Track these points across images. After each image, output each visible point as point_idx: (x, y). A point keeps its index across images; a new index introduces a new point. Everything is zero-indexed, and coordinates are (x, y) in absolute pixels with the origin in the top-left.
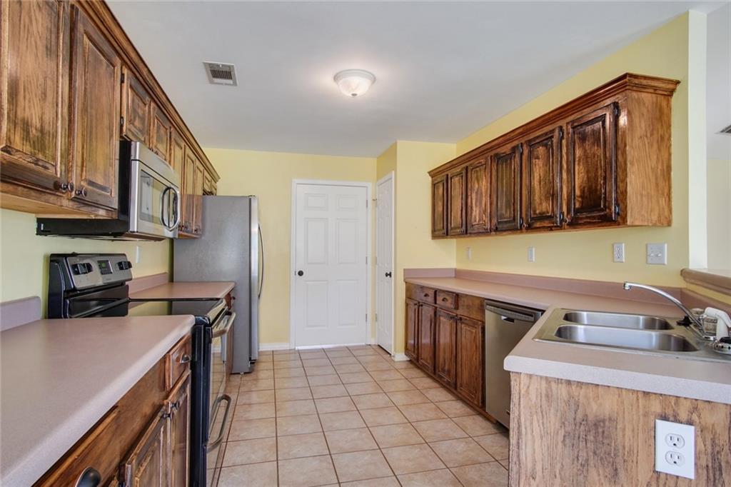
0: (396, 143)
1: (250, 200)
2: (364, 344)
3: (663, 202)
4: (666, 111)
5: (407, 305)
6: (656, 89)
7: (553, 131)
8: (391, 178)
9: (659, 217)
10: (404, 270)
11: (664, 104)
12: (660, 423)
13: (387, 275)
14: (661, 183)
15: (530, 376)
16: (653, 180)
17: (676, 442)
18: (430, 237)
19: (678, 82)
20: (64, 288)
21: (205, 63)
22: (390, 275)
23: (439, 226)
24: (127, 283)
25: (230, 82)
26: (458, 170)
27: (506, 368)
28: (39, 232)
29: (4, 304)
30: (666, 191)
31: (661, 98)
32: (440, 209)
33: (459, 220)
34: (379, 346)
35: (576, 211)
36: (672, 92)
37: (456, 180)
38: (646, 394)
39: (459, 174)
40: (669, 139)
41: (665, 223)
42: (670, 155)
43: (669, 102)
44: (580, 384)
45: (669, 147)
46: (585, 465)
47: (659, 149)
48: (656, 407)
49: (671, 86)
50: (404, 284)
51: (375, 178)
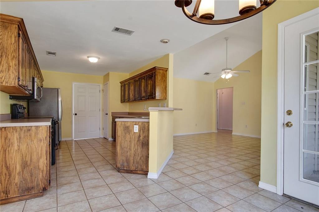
0: (109, 73)
1: (58, 89)
2: (99, 137)
3: (165, 94)
4: (165, 74)
5: (112, 123)
6: (163, 70)
7: (145, 76)
8: (107, 84)
9: (164, 97)
10: (112, 112)
11: (165, 73)
12: (135, 126)
13: (106, 114)
14: (164, 90)
15: (119, 121)
16: (162, 90)
17: (136, 128)
18: (120, 102)
19: (168, 69)
20: (17, 112)
21: (47, 51)
22: (107, 114)
23: (122, 99)
24: (24, 113)
25: (54, 55)
26: (127, 83)
27: (116, 121)
28: (10, 98)
29: (1, 114)
30: (165, 92)
31: (164, 72)
32: (123, 94)
33: (127, 97)
34: (104, 138)
35: (149, 96)
36: (167, 70)
37: (127, 85)
38: (133, 122)
39: (127, 84)
40: (166, 81)
41: (165, 99)
42: (166, 84)
43: (166, 73)
44: (126, 122)
45: (166, 82)
46: (126, 133)
47: (164, 83)
48: (134, 123)
49: (166, 69)
50: (112, 117)
51: (103, 83)
